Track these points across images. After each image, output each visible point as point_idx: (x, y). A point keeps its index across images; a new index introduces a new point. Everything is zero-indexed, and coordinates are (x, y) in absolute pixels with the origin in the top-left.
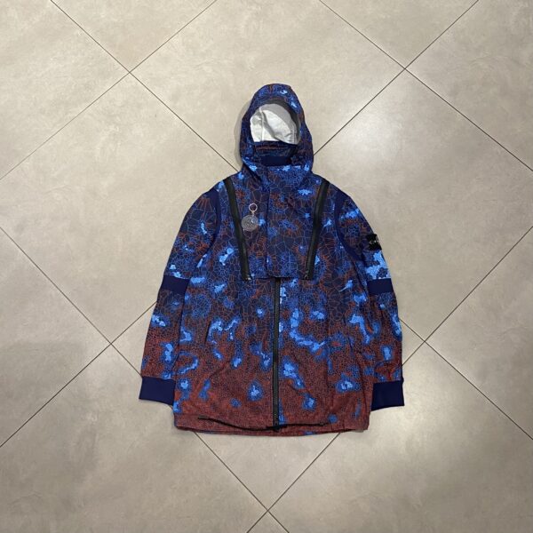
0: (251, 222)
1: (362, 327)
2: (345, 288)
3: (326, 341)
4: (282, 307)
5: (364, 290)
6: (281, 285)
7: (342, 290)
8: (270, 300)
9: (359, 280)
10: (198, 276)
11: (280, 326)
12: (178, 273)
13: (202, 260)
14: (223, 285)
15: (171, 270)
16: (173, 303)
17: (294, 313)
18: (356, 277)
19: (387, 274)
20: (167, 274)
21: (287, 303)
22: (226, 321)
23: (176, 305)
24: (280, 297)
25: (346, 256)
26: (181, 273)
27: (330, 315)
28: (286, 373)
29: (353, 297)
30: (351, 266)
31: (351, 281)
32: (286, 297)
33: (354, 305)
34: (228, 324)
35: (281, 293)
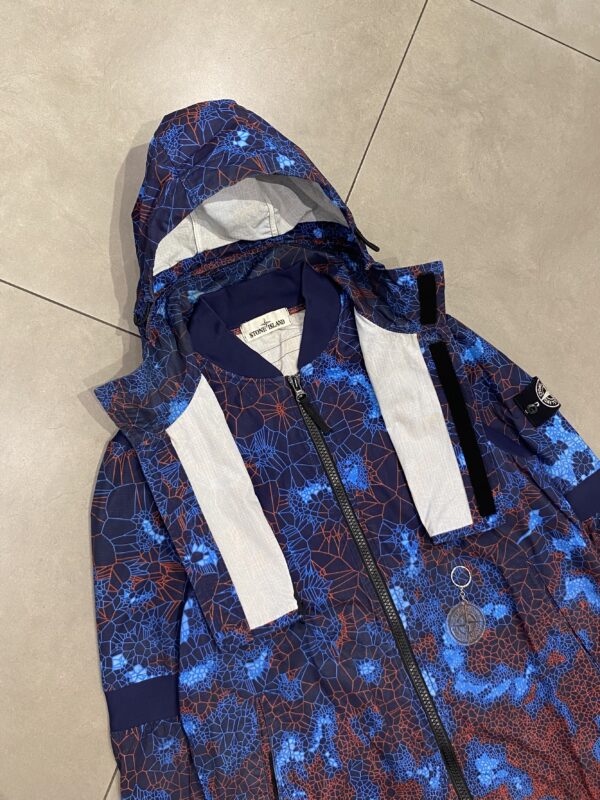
1: (593, 599)
2: (529, 533)
3: (537, 664)
4: (413, 634)
5: (570, 520)
6: (388, 584)
7: (522, 538)
8: (380, 630)
9: (553, 503)
10: (194, 664)
11: (426, 679)
12: (137, 668)
13: (185, 618)
14: (264, 654)
15: (117, 672)
16: (160, 749)
17: (444, 637)
18: (544, 500)
19: (592, 461)
20: (111, 687)
21: (418, 620)
22: (304, 731)
23: (168, 749)
24: (397, 613)
25: (506, 461)
26: (144, 665)
27: (520, 605)
28: (485, 780)
29: (551, 543)
30: (525, 481)
31: (537, 512)
32: (410, 607)
33: (558, 560)
34: (310, 735)
35: (396, 602)
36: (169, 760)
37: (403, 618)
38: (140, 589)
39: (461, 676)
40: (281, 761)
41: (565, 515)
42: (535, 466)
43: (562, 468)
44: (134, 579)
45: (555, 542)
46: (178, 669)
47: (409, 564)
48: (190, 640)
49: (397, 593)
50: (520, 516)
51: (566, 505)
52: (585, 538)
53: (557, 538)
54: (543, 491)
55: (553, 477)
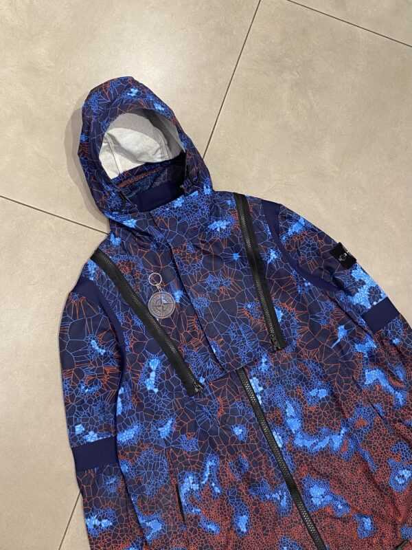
0: (163, 304)
1: (384, 384)
2: (339, 341)
3: (348, 426)
4: (266, 408)
5: (366, 331)
6: (249, 376)
7: (335, 344)
8: (244, 406)
9: (353, 321)
10: (126, 428)
11: (276, 437)
12: (91, 433)
13: (119, 400)
14: (170, 422)
15: (79, 435)
16: (107, 483)
17: (287, 411)
18: (347, 319)
19: (380, 293)
20: (75, 445)
21: (269, 399)
22: (198, 471)
23: (112, 484)
24: (255, 394)
25: (320, 294)
26: (95, 431)
27: (336, 388)
28: (316, 501)
29: (354, 347)
30: (334, 306)
31: (343, 327)
32: (263, 391)
33: (360, 358)
34: (202, 473)
35: (254, 388)
36: (113, 490)
37: (259, 398)
38: (92, 383)
39: (299, 435)
40: (184, 490)
41: (362, 328)
42: (341, 296)
43: (361, 298)
44: (87, 377)
45: (356, 346)
46: (116, 433)
47: (261, 363)
48: (122, 413)
49: (254, 382)
50: (332, 329)
51: (362, 321)
52: (376, 343)
53: (358, 343)
54: (346, 313)
55: (355, 304)
